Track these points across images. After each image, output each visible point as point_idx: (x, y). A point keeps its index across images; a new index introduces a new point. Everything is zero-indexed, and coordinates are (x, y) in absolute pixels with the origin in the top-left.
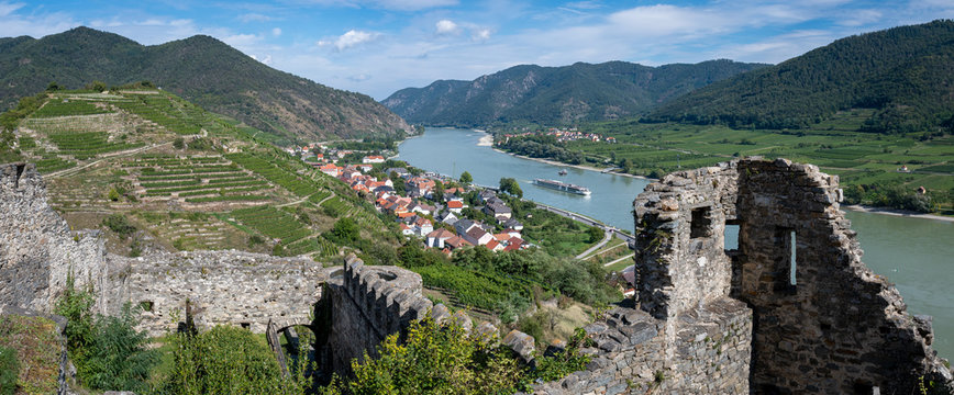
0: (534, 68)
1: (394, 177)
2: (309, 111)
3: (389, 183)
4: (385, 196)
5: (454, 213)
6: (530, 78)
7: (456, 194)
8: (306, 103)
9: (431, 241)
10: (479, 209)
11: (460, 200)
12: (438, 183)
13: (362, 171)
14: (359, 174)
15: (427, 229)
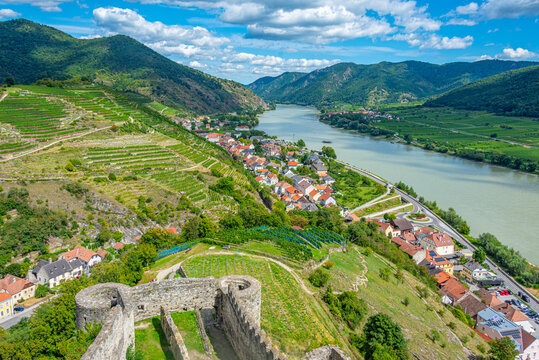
0: (352, 65)
1: (255, 143)
2: (200, 93)
3: (252, 147)
4: (249, 156)
5: (292, 170)
6: (349, 72)
7: (294, 156)
8: (199, 88)
9: (277, 189)
10: (308, 166)
11: (296, 161)
12: (283, 148)
13: (234, 137)
14: (233, 140)
15: (274, 181)
